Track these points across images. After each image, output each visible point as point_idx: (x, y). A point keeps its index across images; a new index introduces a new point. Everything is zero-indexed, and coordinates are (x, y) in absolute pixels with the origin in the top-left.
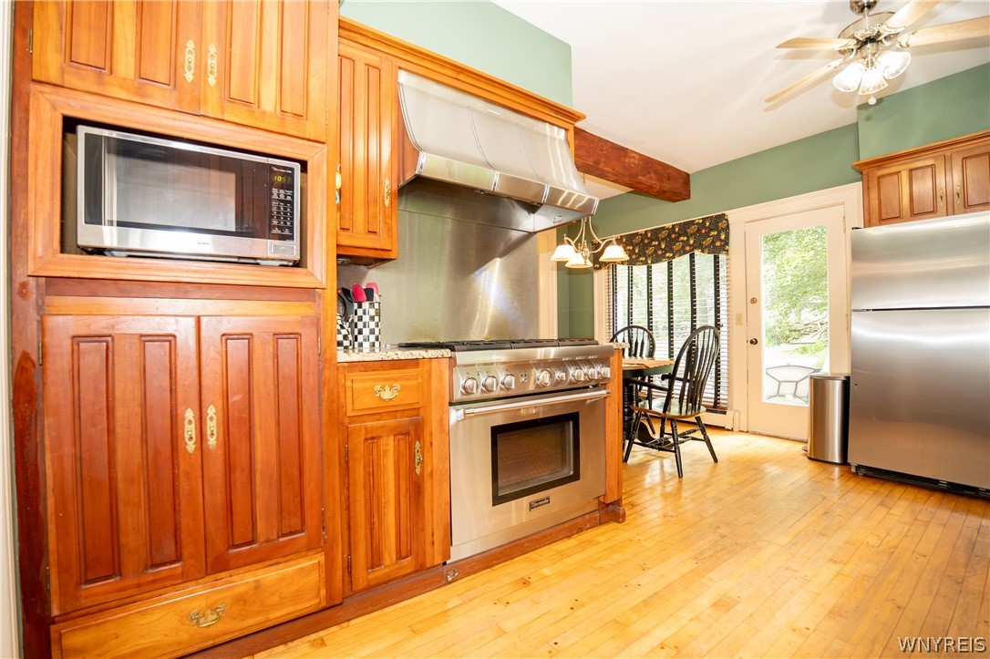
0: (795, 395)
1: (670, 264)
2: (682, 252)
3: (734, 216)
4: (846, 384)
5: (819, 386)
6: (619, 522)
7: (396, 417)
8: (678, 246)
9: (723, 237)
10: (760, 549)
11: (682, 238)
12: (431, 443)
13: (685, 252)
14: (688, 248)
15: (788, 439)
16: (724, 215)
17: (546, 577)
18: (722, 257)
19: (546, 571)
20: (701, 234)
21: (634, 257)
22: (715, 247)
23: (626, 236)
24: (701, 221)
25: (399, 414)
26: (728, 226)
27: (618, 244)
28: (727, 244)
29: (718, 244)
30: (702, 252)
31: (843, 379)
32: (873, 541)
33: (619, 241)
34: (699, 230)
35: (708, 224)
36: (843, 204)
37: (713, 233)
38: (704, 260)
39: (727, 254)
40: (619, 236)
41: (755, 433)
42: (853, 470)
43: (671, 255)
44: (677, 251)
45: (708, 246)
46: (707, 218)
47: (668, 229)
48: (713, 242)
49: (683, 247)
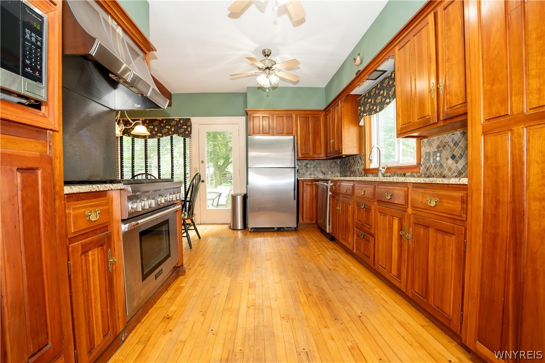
0: (212, 205)
1: (159, 140)
2: (167, 134)
3: (194, 121)
4: (245, 198)
5: (234, 198)
6: (183, 275)
7: (96, 234)
8: (165, 130)
9: (189, 130)
10: (245, 264)
11: (167, 127)
12: (114, 249)
13: (168, 135)
14: (171, 133)
15: (218, 224)
16: (190, 119)
17: (175, 311)
18: (187, 139)
19: (173, 308)
20: (178, 126)
21: (154, 133)
22: (185, 134)
23: (149, 119)
24: (178, 120)
25: (98, 231)
26: (191, 125)
27: (143, 125)
28: (191, 133)
29: (187, 133)
30: (179, 135)
31: (243, 195)
32: (272, 251)
33: (144, 123)
34: (177, 124)
35: (182, 122)
36: (238, 124)
37: (184, 127)
38: (178, 140)
39: (190, 138)
40: (144, 118)
41: (204, 224)
42: (250, 230)
43: (161, 135)
44: (164, 133)
45: (182, 133)
46: (182, 119)
47: (159, 120)
48: (184, 132)
49: (168, 132)
